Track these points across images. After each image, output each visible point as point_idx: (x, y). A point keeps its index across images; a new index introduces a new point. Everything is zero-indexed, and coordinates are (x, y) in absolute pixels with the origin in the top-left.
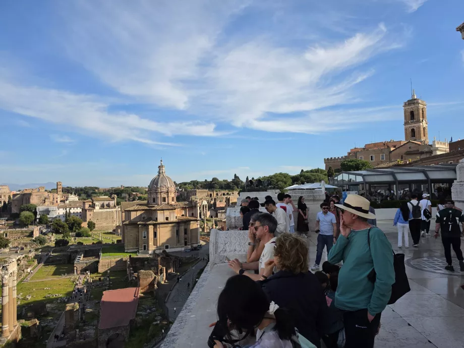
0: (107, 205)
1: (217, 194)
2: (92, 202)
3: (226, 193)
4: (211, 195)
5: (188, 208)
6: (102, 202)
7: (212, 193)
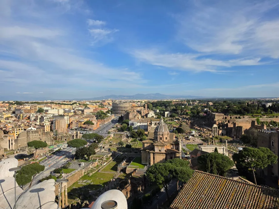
0: (158, 123)
1: (231, 118)
2: (151, 122)
3: (238, 117)
4: (226, 118)
5: (174, 144)
6: (155, 122)
7: (227, 116)
